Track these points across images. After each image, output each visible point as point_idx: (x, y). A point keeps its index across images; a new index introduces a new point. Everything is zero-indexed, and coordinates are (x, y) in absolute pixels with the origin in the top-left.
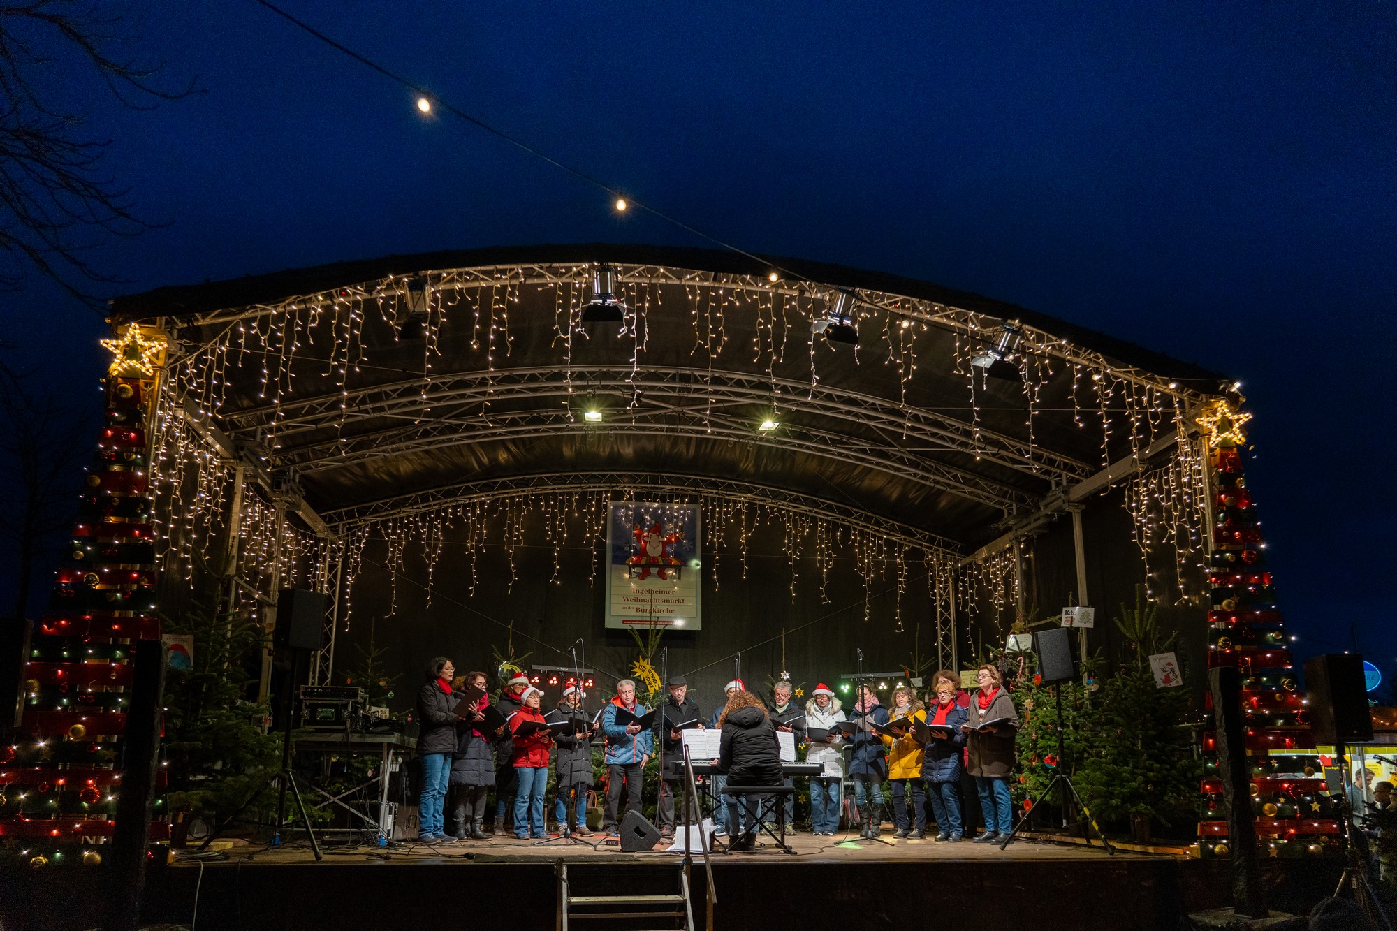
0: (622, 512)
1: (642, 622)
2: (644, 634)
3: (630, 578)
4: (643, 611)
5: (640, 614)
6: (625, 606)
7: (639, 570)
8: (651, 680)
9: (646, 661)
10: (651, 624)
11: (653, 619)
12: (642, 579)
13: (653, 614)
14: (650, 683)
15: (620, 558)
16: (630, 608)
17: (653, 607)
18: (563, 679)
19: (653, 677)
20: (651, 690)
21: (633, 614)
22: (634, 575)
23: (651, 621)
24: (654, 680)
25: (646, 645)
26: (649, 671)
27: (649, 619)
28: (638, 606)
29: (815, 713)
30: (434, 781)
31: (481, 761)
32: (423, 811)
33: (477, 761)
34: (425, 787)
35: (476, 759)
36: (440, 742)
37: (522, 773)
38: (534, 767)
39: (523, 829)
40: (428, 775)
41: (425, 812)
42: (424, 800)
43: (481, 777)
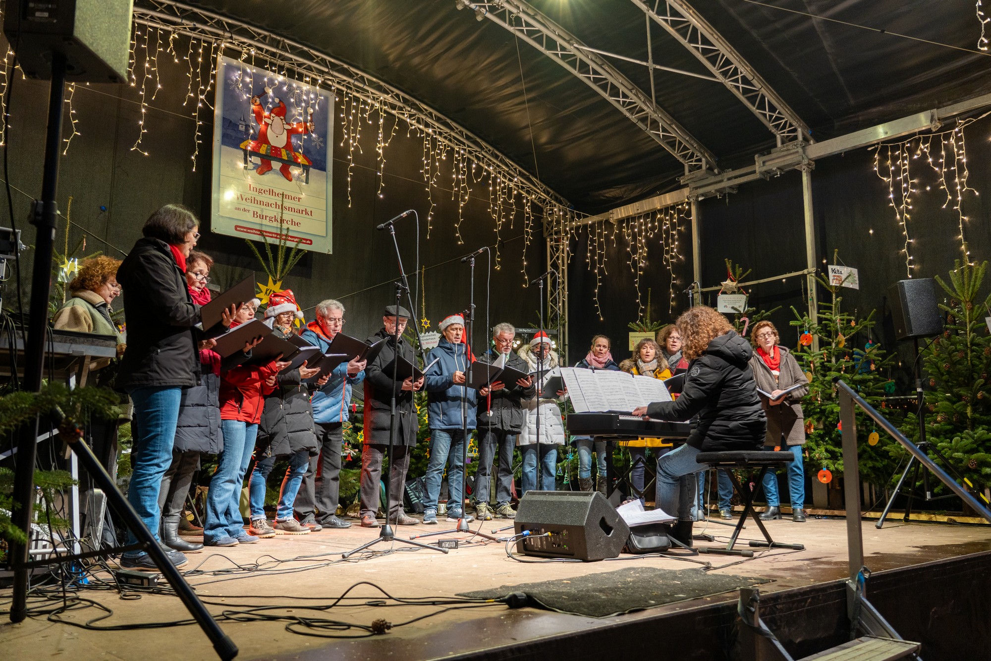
0: (236, 75)
1: (260, 232)
3: (246, 168)
4: (262, 217)
5: (258, 220)
7: (257, 160)
9: (278, 285)
12: (262, 173)
15: (233, 138)
16: (245, 210)
21: (249, 219)
22: (250, 166)
23: (280, 234)
28: (256, 210)
30: (170, 442)
31: (210, 409)
32: (148, 503)
33: (205, 408)
34: (152, 455)
35: (203, 406)
36: (181, 366)
37: (229, 431)
38: (246, 421)
39: (221, 528)
40: (159, 429)
41: (150, 506)
42: (151, 481)
43: (212, 437)
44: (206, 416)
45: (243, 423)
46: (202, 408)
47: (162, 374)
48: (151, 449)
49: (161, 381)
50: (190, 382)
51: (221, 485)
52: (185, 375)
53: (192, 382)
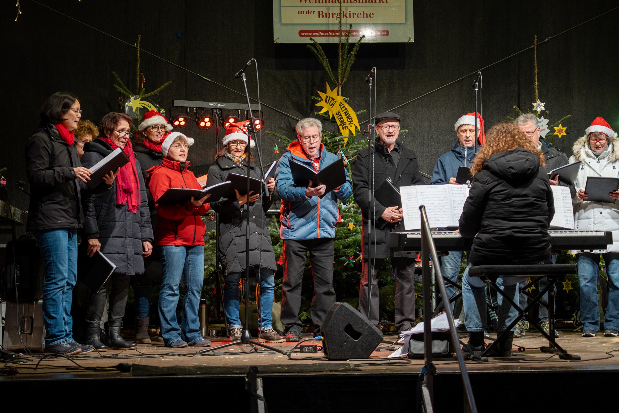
1: (327, 33)
2: (331, 51)
4: (328, 16)
5: (324, 20)
6: (301, 9)
8: (345, 118)
9: (335, 90)
10: (340, 36)
11: (344, 28)
13: (344, 21)
14: (343, 123)
16: (309, 12)
17: (343, 9)
18: (220, 119)
19: (347, 113)
20: (345, 133)
23: (340, 31)
24: (349, 118)
25: (335, 67)
26: (341, 105)
27: (337, 28)
28: (321, 9)
29: (588, 160)
30: (61, 267)
31: (128, 240)
32: (51, 310)
33: (123, 239)
34: (50, 277)
35: (122, 237)
36: (60, 214)
37: (169, 254)
38: (185, 246)
39: (174, 333)
40: (52, 259)
41: (53, 312)
42: (52, 295)
43: (129, 262)
44: (124, 246)
45: (181, 248)
46: (120, 239)
47: (45, 221)
48: (49, 272)
49: (45, 226)
50: (71, 225)
51: (166, 297)
52: (64, 220)
53: (74, 225)
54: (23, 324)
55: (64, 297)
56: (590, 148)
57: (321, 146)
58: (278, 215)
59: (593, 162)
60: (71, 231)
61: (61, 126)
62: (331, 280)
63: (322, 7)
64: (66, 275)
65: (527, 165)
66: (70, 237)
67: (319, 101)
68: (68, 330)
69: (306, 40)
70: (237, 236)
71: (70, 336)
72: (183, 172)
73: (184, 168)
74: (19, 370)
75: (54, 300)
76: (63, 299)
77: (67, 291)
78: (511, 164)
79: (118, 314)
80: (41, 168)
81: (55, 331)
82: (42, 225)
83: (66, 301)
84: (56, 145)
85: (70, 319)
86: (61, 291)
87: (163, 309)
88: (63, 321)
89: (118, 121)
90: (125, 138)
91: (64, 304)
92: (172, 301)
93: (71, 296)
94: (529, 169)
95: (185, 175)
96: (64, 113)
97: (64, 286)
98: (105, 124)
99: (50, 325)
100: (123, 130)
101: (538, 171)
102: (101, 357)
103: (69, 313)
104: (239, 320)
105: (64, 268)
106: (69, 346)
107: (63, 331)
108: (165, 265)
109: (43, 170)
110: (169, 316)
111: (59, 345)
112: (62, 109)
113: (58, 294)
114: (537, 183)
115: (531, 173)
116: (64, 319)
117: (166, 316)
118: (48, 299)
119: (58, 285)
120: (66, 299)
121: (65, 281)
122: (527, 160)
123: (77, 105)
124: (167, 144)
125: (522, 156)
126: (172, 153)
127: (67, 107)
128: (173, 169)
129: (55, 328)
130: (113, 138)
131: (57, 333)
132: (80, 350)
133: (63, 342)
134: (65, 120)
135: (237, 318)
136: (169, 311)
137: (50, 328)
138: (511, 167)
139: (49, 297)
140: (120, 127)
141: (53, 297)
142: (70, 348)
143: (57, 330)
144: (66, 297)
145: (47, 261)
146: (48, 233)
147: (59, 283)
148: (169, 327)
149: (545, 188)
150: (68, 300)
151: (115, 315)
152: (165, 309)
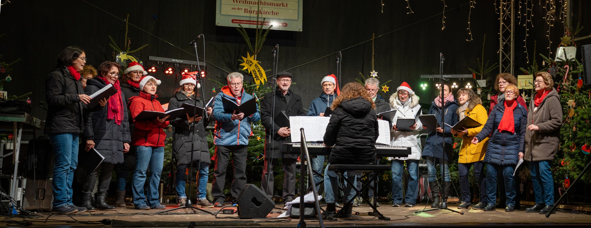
1: (249, 22)
2: (251, 32)
4: (250, 12)
5: (248, 14)
6: (234, 7)
8: (258, 74)
9: (253, 57)
10: (258, 24)
11: (260, 20)
13: (260, 16)
14: (256, 77)
16: (239, 9)
17: (260, 9)
18: (178, 69)
19: (259, 71)
20: (258, 83)
21: (241, 14)
23: (258, 22)
24: (261, 74)
25: (253, 42)
26: (256, 66)
27: (256, 20)
28: (246, 8)
30: (66, 157)
31: (114, 142)
32: (58, 185)
33: (110, 141)
34: (59, 163)
35: (109, 140)
36: (68, 124)
37: (141, 151)
38: (151, 146)
39: (142, 201)
40: (60, 152)
41: (59, 186)
42: (59, 175)
43: (114, 155)
44: (111, 145)
45: (149, 148)
46: (108, 141)
47: (57, 128)
48: (58, 160)
49: (57, 131)
50: (75, 131)
51: (137, 178)
52: (70, 128)
53: (77, 131)
54: (37, 193)
55: (68, 176)
56: (399, 99)
57: (242, 90)
58: (213, 130)
59: (401, 108)
60: (74, 135)
61: (71, 68)
62: (244, 170)
63: (247, 6)
64: (70, 163)
65: (364, 107)
66: (74, 139)
67: (243, 63)
68: (69, 197)
69: (236, 25)
70: (186, 142)
71: (70, 202)
72: (153, 101)
73: (153, 99)
74: (33, 223)
75: (60, 178)
76: (67, 177)
77: (70, 173)
78: (355, 105)
79: (105, 188)
80: (56, 94)
81: (60, 198)
82: (55, 130)
83: (69, 179)
84: (67, 79)
85: (71, 191)
86: (66, 173)
87: (135, 185)
88: (66, 192)
89: (111, 67)
90: (115, 78)
91: (67, 181)
92: (141, 181)
93: (72, 176)
94: (365, 109)
95: (154, 103)
96: (74, 59)
97: (68, 170)
98: (102, 68)
99: (57, 194)
100: (114, 73)
101: (370, 110)
102: (91, 215)
103: (71, 187)
104: (185, 193)
105: (69, 159)
106: (69, 208)
107: (66, 198)
108: (138, 158)
109: (57, 95)
110: (138, 190)
111: (63, 207)
112: (73, 57)
113: (64, 174)
114: (369, 117)
115: (366, 111)
116: (67, 190)
117: (137, 190)
118: (57, 177)
119: (64, 168)
120: (69, 178)
121: (69, 166)
122: (364, 104)
123: (83, 55)
124: (143, 83)
125: (361, 101)
126: (146, 89)
127: (76, 56)
128: (147, 99)
129: (60, 196)
130: (107, 78)
131: (62, 199)
132: (77, 210)
133: (66, 205)
134: (75, 64)
135: (184, 192)
136: (139, 187)
137: (57, 196)
138: (354, 107)
139: (57, 176)
140: (112, 71)
141: (60, 176)
142: (70, 209)
143: (61, 197)
144: (69, 177)
145: (57, 153)
146: (59, 136)
147: (65, 167)
148: (138, 197)
149: (374, 120)
150: (70, 179)
151: (102, 189)
152: (136, 186)
